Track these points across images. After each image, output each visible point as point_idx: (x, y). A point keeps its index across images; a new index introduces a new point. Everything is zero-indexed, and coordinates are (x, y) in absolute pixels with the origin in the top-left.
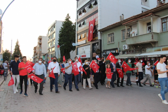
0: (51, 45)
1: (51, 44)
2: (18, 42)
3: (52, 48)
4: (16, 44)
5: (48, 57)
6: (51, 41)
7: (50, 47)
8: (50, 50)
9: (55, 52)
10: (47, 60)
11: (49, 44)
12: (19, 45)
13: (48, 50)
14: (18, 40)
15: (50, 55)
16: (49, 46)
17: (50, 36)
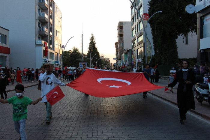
0: (136, 32)
1: (136, 30)
2: (92, 38)
3: (138, 38)
4: (91, 41)
5: (132, 55)
6: (135, 25)
7: (135, 36)
8: (136, 41)
9: (144, 43)
10: (131, 61)
11: (134, 31)
12: (94, 42)
13: (132, 42)
14: (92, 35)
15: (136, 51)
16: (134, 34)
17: (134, 17)
